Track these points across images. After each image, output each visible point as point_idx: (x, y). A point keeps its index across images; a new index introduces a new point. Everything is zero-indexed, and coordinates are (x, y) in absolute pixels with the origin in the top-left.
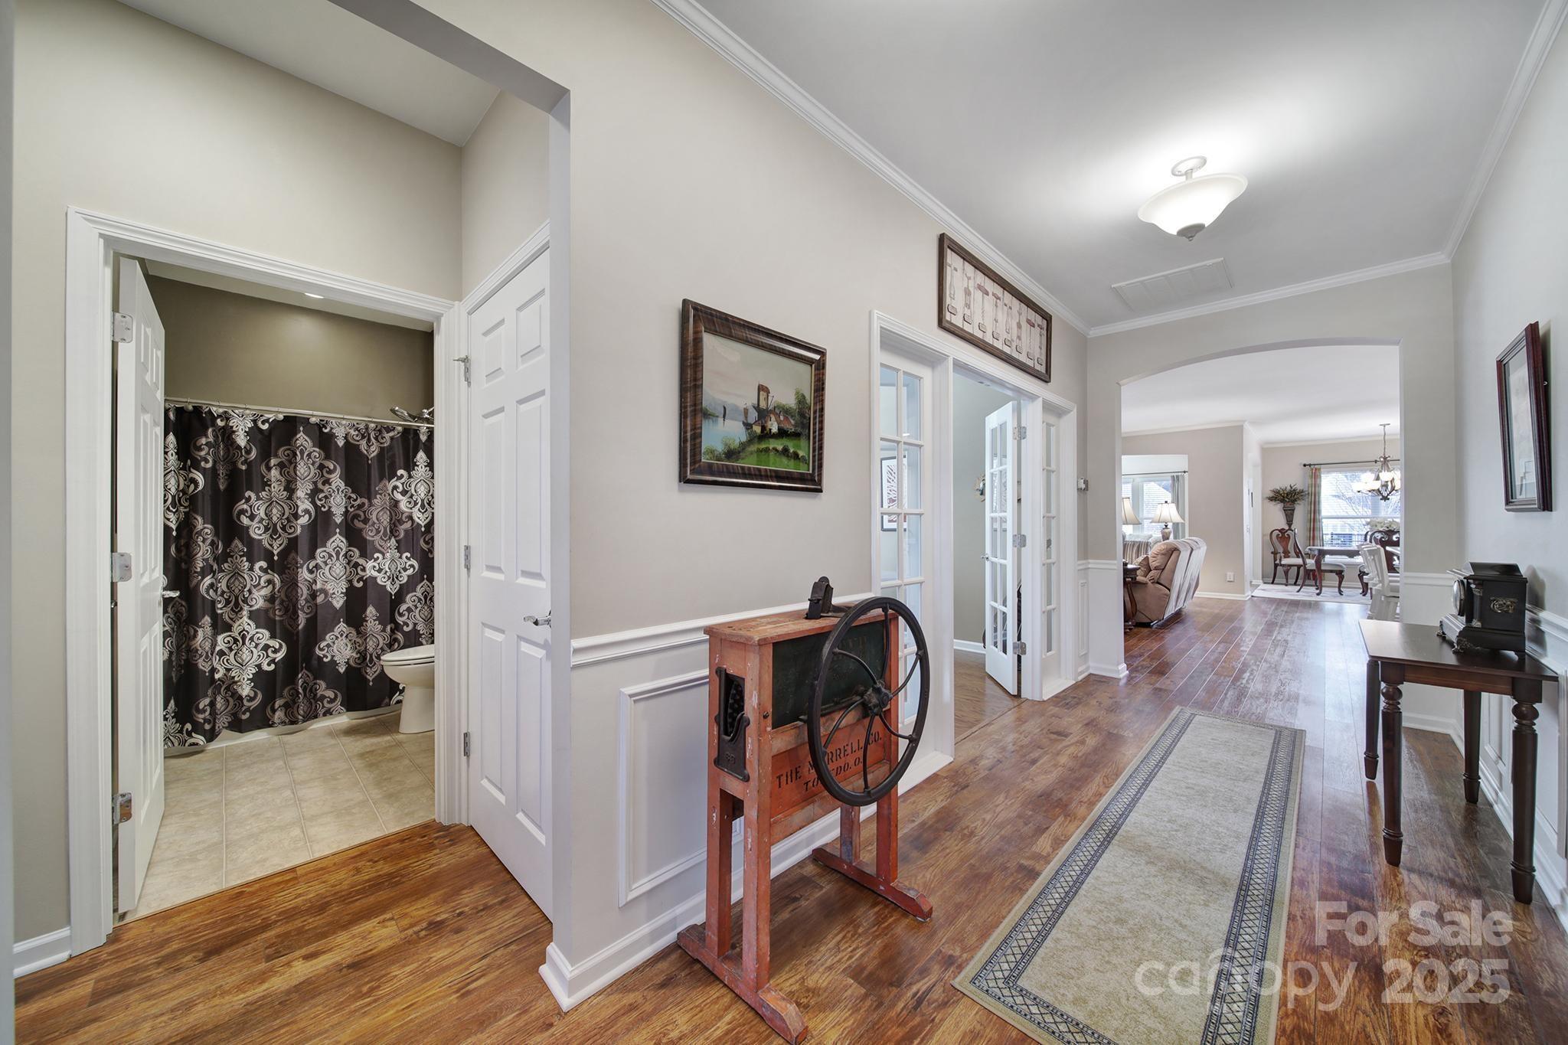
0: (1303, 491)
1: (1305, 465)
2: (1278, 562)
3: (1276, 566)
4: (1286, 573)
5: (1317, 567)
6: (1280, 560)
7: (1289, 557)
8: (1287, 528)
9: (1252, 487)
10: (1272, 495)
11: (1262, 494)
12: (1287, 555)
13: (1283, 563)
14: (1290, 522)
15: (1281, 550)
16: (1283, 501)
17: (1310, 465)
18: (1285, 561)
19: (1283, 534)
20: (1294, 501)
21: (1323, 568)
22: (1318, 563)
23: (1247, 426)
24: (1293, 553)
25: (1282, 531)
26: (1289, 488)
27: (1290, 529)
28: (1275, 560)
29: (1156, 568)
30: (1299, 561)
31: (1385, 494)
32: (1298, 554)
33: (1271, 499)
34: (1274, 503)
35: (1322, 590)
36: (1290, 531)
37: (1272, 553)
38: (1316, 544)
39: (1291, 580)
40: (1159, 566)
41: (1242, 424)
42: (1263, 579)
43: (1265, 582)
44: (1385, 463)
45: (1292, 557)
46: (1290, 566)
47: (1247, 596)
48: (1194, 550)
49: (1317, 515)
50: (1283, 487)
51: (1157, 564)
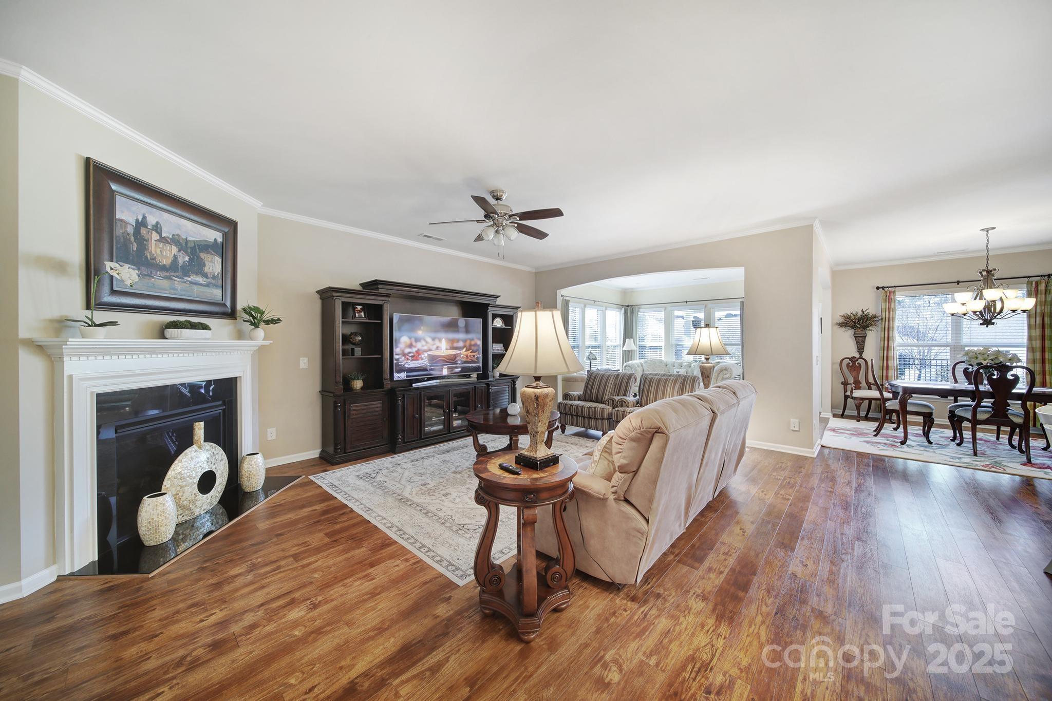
0: (875, 317)
1: (878, 288)
2: (848, 393)
3: (846, 397)
4: (858, 407)
6: (852, 392)
7: (860, 388)
8: (857, 356)
9: (822, 311)
10: (841, 320)
11: (833, 319)
12: (858, 387)
13: (854, 395)
14: (861, 350)
15: (851, 380)
16: (854, 327)
17: (883, 288)
18: (857, 394)
19: (854, 362)
20: (865, 327)
21: (909, 408)
22: (903, 404)
23: (818, 228)
24: (864, 384)
25: (853, 359)
26: (861, 313)
27: (861, 358)
28: (845, 391)
29: (622, 469)
30: (875, 394)
31: (988, 317)
32: (873, 386)
33: (841, 325)
34: (843, 329)
35: (906, 438)
36: (861, 361)
37: (842, 383)
38: (890, 374)
39: (863, 414)
40: (627, 465)
41: (812, 225)
42: (832, 411)
43: (835, 416)
44: (989, 278)
45: (864, 389)
46: (863, 399)
47: (817, 449)
48: (723, 413)
49: (891, 342)
50: (854, 312)
51: (624, 461)
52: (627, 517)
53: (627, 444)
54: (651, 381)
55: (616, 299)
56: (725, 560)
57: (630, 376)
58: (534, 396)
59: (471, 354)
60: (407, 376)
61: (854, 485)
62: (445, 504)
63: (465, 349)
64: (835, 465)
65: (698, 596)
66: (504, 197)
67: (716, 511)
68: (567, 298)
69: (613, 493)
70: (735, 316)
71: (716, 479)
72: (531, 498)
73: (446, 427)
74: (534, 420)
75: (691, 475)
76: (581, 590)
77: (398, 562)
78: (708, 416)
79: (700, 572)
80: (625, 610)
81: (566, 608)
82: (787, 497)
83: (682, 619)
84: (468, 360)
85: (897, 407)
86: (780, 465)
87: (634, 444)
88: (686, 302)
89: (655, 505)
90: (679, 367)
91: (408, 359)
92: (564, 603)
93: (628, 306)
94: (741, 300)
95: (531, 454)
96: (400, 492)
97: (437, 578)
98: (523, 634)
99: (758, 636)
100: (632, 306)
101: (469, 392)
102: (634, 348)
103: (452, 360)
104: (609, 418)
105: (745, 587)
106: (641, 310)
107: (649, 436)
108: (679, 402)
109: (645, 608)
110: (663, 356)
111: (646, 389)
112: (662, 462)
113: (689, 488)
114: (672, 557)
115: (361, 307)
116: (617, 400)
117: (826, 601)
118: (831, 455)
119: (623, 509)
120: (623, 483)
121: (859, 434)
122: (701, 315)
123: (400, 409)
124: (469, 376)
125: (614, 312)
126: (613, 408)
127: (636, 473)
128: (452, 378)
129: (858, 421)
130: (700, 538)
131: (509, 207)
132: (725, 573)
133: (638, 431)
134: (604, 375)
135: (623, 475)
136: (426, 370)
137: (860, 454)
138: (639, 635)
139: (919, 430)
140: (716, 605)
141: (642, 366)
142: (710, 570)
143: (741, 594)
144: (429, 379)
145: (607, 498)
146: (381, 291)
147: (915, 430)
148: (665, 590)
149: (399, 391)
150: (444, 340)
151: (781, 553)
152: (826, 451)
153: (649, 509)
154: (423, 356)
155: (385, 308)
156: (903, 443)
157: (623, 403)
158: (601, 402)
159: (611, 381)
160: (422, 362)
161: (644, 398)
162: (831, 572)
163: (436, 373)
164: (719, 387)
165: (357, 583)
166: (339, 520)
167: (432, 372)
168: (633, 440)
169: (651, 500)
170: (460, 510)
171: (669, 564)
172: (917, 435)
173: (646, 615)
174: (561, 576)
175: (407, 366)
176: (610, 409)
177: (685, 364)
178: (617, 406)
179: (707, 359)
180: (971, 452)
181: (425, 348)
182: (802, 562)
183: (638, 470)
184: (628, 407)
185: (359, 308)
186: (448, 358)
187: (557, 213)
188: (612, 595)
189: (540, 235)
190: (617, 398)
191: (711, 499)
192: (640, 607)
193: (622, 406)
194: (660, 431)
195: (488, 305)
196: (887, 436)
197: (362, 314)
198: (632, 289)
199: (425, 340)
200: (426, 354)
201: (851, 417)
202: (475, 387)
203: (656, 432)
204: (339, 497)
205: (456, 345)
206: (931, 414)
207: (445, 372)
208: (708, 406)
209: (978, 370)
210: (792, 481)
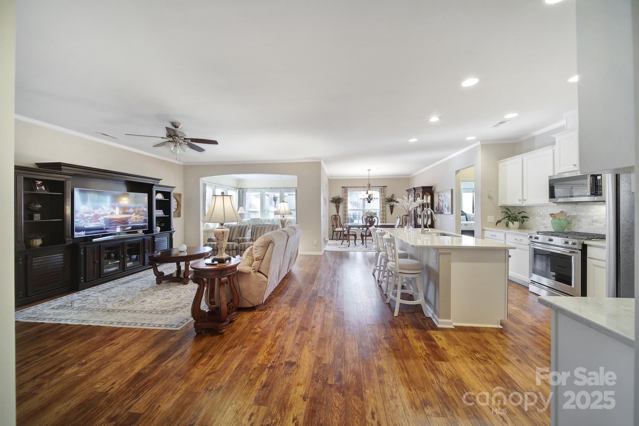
0: (342, 199)
1: (343, 187)
2: (334, 230)
3: (333, 231)
4: (337, 235)
5: (348, 233)
8: (337, 214)
9: (325, 196)
10: (332, 200)
11: (329, 199)
12: (337, 227)
14: (338, 212)
15: (335, 224)
16: (335, 203)
17: (344, 187)
18: (337, 229)
19: (336, 217)
20: (339, 203)
21: (350, 233)
23: (322, 163)
24: (339, 226)
26: (337, 197)
27: (338, 215)
28: (333, 229)
29: (257, 259)
30: (341, 229)
31: (369, 200)
32: (341, 226)
33: (332, 202)
34: (332, 203)
35: (349, 244)
36: (338, 216)
37: (332, 226)
38: (346, 221)
39: (338, 238)
40: (259, 257)
41: (321, 162)
42: (329, 238)
43: (330, 239)
44: (369, 187)
45: (339, 227)
46: (338, 231)
47: (323, 252)
48: (291, 236)
49: (347, 209)
50: (336, 197)
51: (258, 256)
52: (260, 278)
53: (259, 249)
54: (257, 228)
55: (234, 184)
56: (292, 291)
57: (246, 227)
58: (221, 232)
59: (139, 217)
60: (86, 234)
61: (333, 262)
62: (145, 305)
63: (134, 214)
64: (328, 256)
65: (284, 303)
66: (180, 127)
67: (288, 278)
68: (205, 183)
69: (253, 269)
70: (293, 195)
71: (288, 265)
72: (224, 273)
73: (121, 267)
74: (221, 242)
75: (280, 261)
76: (239, 314)
77: (131, 334)
78: (286, 237)
79: (284, 297)
80: (259, 314)
81: (235, 320)
82: (312, 269)
83: (279, 310)
84: (137, 221)
85: (347, 233)
86: (311, 259)
87: (262, 248)
88: (271, 188)
89: (269, 271)
90: (268, 222)
91: (87, 222)
92: (234, 318)
93: (240, 189)
94: (296, 189)
95: (220, 257)
96: (104, 308)
97: (161, 332)
98: (220, 330)
99: (303, 307)
100: (242, 189)
101: (140, 242)
102: (244, 212)
103: (124, 222)
104: (237, 249)
105: (299, 297)
106: (248, 191)
107: (268, 244)
108: (277, 232)
109: (266, 312)
110: (258, 216)
111: (255, 233)
112: (272, 253)
113: (280, 267)
114: (273, 295)
115: (41, 182)
116: (240, 239)
117: (322, 294)
118: (327, 253)
119: (257, 275)
120: (258, 264)
121: (337, 245)
122: (277, 195)
123: (82, 258)
124: (136, 232)
125: (232, 192)
126: (238, 243)
127: (262, 259)
128: (122, 234)
129: (337, 240)
130: (283, 288)
131: (184, 133)
132: (292, 296)
133: (264, 243)
134: (232, 227)
135: (257, 261)
136: (103, 229)
137: (336, 252)
138: (265, 318)
139: (353, 241)
140: (290, 304)
141: (249, 222)
142: (287, 295)
143: (298, 299)
144: (103, 236)
145: (251, 272)
146: (63, 171)
147: (352, 242)
148: (273, 305)
149: (81, 245)
150: (117, 208)
151: (310, 285)
152: (326, 252)
153: (268, 272)
154: (99, 219)
155: (67, 184)
156: (348, 246)
157: (243, 240)
158: (231, 241)
159: (236, 230)
160: (99, 223)
161: (254, 237)
162: (324, 287)
163: (110, 231)
164: (289, 227)
165: (107, 348)
166: (61, 331)
167: (107, 230)
168: (262, 247)
169: (268, 269)
170: (158, 305)
171: (273, 297)
172: (353, 243)
173: (267, 313)
174: (233, 307)
175: (86, 227)
176: (237, 244)
177: (271, 220)
178: (241, 242)
179: (283, 216)
180: (365, 247)
181: (102, 213)
182: (316, 286)
183: (263, 258)
184: (246, 242)
185: (39, 182)
186: (120, 220)
187: (215, 143)
188: (253, 312)
189: (201, 150)
190: (240, 238)
191: (286, 273)
192: (264, 312)
193: (243, 242)
194: (272, 242)
195: (153, 185)
196: (344, 245)
197: (43, 187)
198: (243, 179)
199: (101, 208)
200: (102, 218)
201: (335, 239)
202: (144, 239)
203: (270, 243)
204: (46, 321)
205: (127, 211)
206: (356, 235)
207: (118, 230)
208: (286, 234)
209: (367, 218)
210: (314, 264)
